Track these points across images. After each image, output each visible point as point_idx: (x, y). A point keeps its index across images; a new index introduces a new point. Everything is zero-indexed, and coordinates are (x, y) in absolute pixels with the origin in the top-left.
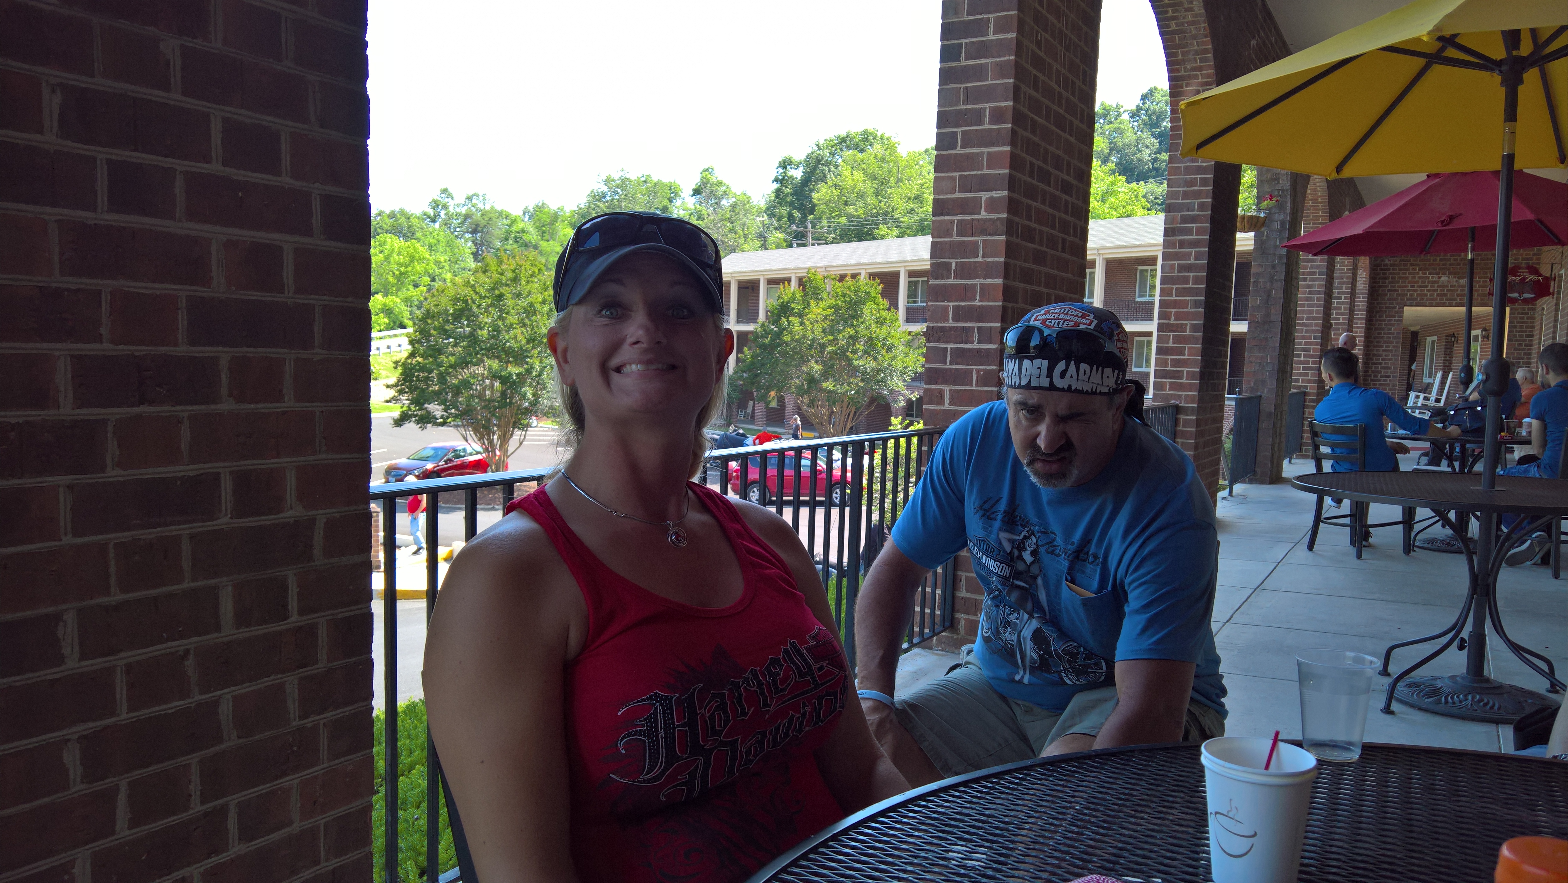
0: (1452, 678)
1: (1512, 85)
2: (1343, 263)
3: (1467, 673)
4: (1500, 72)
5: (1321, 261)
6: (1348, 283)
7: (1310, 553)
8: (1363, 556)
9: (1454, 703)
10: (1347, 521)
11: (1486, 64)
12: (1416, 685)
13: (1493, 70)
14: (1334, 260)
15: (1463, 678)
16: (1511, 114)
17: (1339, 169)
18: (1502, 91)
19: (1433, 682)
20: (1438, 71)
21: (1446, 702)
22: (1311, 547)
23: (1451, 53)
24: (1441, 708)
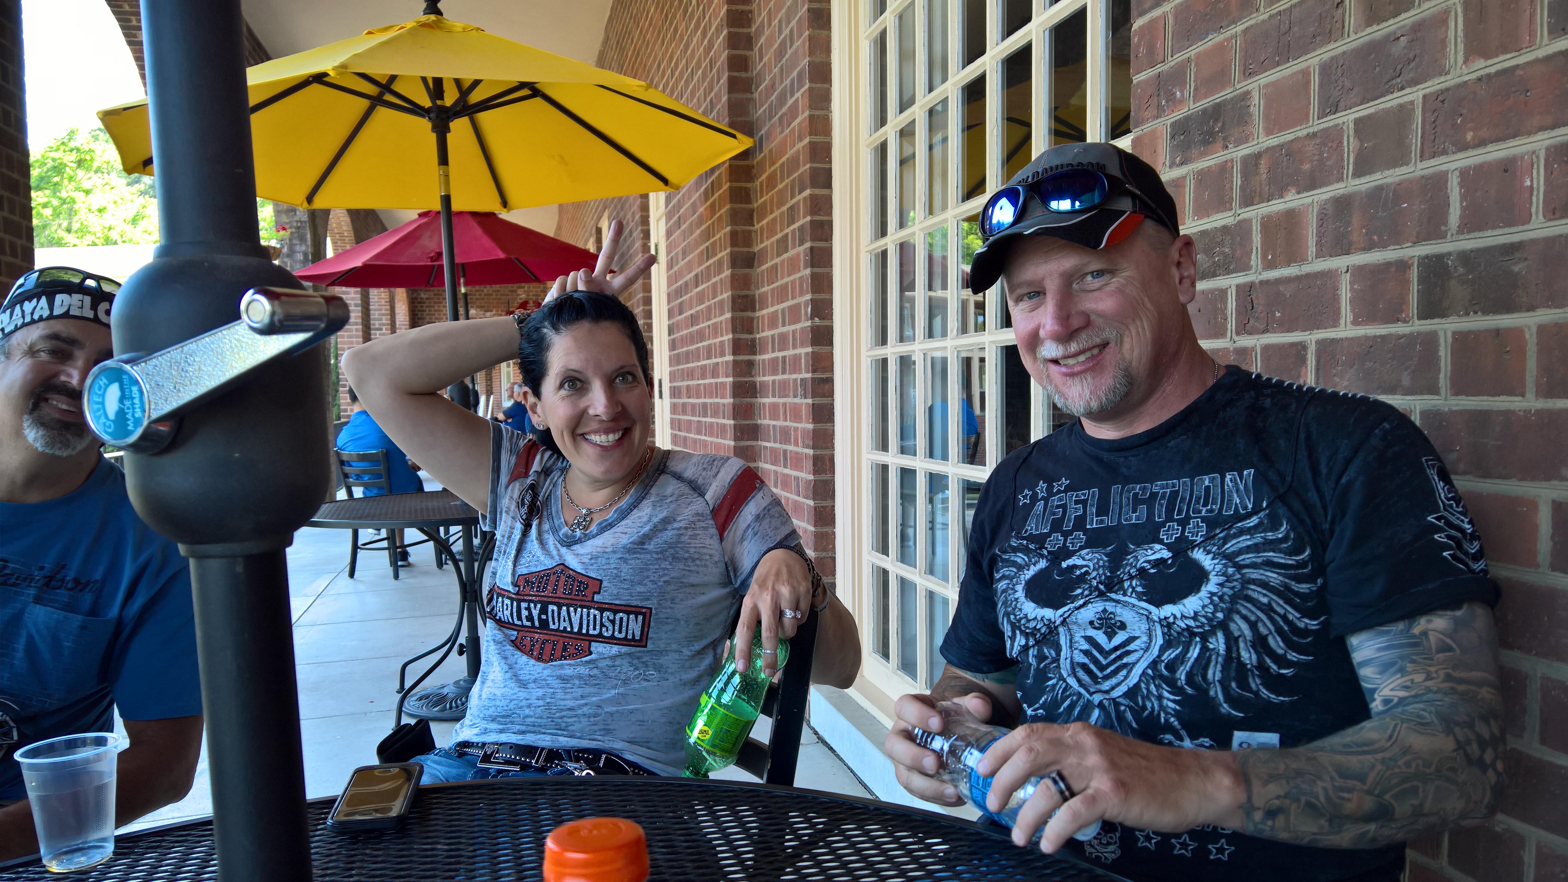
0: (457, 683)
1: (441, 131)
2: (378, 296)
3: (469, 676)
4: (430, 118)
5: (356, 293)
6: (387, 315)
7: (351, 581)
8: (400, 577)
9: (457, 707)
10: (385, 544)
11: (415, 109)
12: (426, 697)
13: (423, 116)
14: (368, 293)
15: (465, 681)
16: (443, 159)
17: (310, 199)
18: (433, 137)
19: (441, 691)
20: (383, 114)
21: (451, 708)
22: (352, 574)
23: (389, 97)
24: (447, 714)
